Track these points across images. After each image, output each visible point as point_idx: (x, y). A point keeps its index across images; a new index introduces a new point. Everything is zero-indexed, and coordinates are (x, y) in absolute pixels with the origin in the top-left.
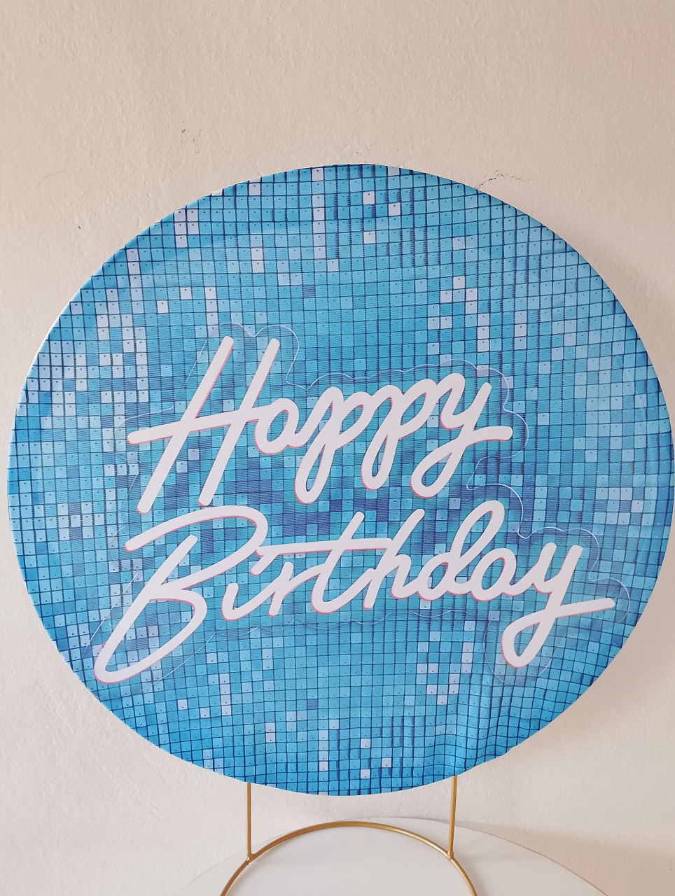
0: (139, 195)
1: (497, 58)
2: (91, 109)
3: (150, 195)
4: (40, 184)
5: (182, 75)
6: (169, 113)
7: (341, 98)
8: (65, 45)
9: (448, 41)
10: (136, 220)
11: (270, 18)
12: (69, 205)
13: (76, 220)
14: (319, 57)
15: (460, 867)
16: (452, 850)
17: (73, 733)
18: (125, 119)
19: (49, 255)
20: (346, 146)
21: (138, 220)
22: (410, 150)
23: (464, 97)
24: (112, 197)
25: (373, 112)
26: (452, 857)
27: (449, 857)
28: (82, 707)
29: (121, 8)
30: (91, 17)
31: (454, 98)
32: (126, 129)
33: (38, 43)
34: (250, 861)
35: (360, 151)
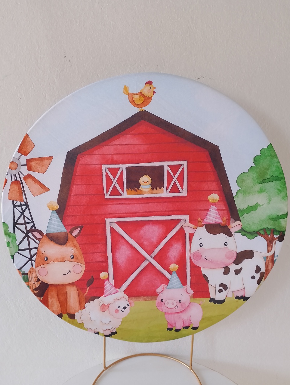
0: (46, 84)
1: (201, 26)
2: (25, 47)
3: (51, 84)
4: (3, 79)
5: (64, 33)
6: (59, 49)
7: (133, 43)
8: (14, 19)
9: (180, 19)
11: (103, 8)
12: (15, 88)
13: (19, 95)
14: (124, 25)
15: (195, 373)
16: (191, 365)
18: (40, 51)
19: (7, 110)
20: (135, 64)
21: (45, 95)
22: (163, 66)
23: (187, 43)
24: (34, 85)
26: (191, 369)
28: (21, 306)
29: (38, 3)
30: (25, 7)
31: (182, 44)
32: (40, 56)
34: (105, 370)
35: (142, 66)
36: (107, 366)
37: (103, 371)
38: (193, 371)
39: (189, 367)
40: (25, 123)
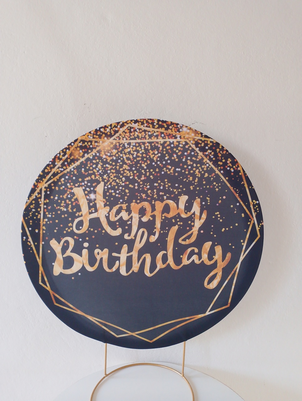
0: (68, 126)
3: (72, 126)
4: (32, 121)
5: (85, 85)
6: (80, 98)
8: (44, 73)
13: (45, 134)
15: (186, 379)
16: (183, 373)
18: (64, 99)
19: (34, 146)
20: (142, 111)
21: (67, 134)
23: (184, 95)
24: (58, 126)
25: (152, 100)
26: (183, 376)
27: (182, 376)
30: (53, 64)
32: (64, 103)
33: (34, 72)
34: (106, 377)
35: (147, 113)
36: (107, 374)
37: (104, 377)
38: (185, 378)
39: (181, 374)
40: (50, 157)
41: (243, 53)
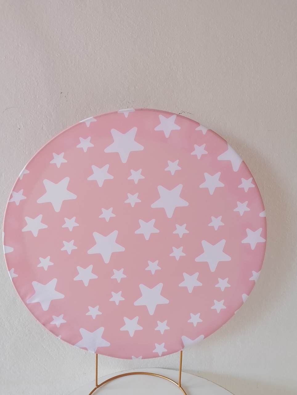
0: (43, 117)
1: (182, 68)
2: (25, 83)
3: (48, 117)
4: (4, 112)
5: (61, 72)
6: (56, 86)
7: (122, 82)
8: (15, 59)
9: (163, 62)
10: (42, 126)
11: (95, 51)
12: (15, 120)
13: (18, 126)
14: (114, 67)
15: (184, 390)
16: (180, 383)
17: (12, 335)
18: (38, 87)
19: (7, 140)
20: (124, 100)
21: (43, 127)
22: (149, 102)
23: (169, 83)
24: (33, 117)
25: (135, 87)
26: (180, 386)
27: (179, 386)
28: (16, 324)
30: (26, 49)
31: (165, 83)
32: (39, 91)
33: (4, 58)
34: (97, 388)
35: (130, 102)
36: (98, 384)
37: (95, 389)
38: (182, 388)
39: (178, 384)
40: (24, 152)
41: (232, 36)
